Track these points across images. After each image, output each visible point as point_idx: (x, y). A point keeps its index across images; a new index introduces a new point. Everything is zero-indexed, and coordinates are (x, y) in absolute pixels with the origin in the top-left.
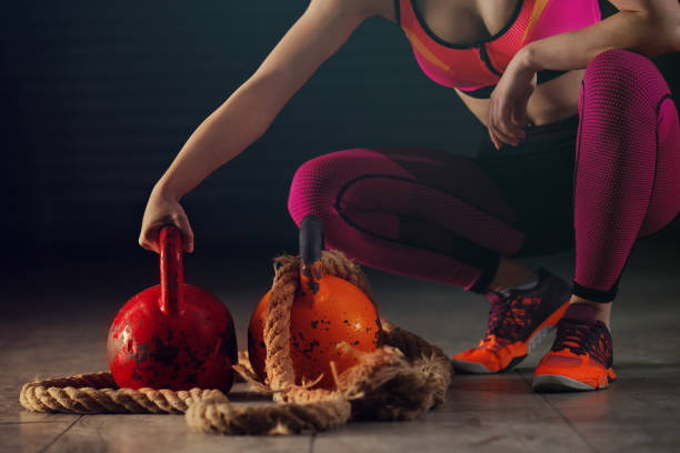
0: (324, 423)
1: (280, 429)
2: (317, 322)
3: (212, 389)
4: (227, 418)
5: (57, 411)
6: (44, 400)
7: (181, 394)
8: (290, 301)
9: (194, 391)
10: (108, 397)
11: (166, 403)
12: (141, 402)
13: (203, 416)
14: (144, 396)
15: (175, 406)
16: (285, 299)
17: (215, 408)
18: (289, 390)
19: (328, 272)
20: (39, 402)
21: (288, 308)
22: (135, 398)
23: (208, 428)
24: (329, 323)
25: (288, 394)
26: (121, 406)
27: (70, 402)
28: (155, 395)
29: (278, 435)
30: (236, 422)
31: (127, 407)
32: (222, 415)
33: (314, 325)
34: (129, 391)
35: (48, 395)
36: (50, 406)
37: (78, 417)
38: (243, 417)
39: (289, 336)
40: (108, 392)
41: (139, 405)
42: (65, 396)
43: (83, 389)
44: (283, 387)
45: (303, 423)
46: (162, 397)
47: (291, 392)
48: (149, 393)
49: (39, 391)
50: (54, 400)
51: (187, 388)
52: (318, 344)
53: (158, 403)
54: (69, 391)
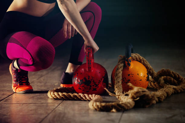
0: (127, 108)
1: (114, 110)
2: (130, 74)
3: (98, 95)
4: (99, 107)
5: (56, 99)
6: (53, 96)
7: (90, 96)
8: (122, 68)
9: (93, 95)
10: (70, 96)
11: (86, 98)
12: (79, 97)
13: (93, 105)
14: (80, 96)
15: (88, 99)
16: (121, 68)
17: (96, 103)
18: (119, 95)
19: (134, 60)
20: (52, 96)
21: (122, 70)
22: (78, 96)
23: (94, 109)
24: (133, 74)
25: (120, 97)
26: (74, 98)
27: (60, 97)
28: (83, 96)
29: (113, 112)
30: (102, 108)
31: (75, 98)
32: (98, 106)
33: (129, 75)
34: (76, 94)
35: (54, 94)
36: (55, 97)
37: (62, 101)
38: (104, 106)
39: (121, 78)
40: (70, 94)
41: (79, 98)
42: (59, 95)
43: (64, 93)
44: (118, 94)
45: (120, 108)
46: (85, 96)
47: (120, 96)
48: (81, 95)
49: (52, 93)
50: (56, 96)
51: (92, 94)
52: (130, 80)
53: (84, 98)
54: (60, 93)
